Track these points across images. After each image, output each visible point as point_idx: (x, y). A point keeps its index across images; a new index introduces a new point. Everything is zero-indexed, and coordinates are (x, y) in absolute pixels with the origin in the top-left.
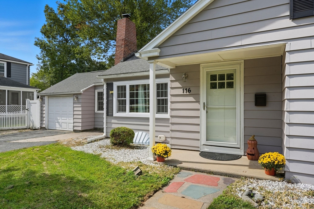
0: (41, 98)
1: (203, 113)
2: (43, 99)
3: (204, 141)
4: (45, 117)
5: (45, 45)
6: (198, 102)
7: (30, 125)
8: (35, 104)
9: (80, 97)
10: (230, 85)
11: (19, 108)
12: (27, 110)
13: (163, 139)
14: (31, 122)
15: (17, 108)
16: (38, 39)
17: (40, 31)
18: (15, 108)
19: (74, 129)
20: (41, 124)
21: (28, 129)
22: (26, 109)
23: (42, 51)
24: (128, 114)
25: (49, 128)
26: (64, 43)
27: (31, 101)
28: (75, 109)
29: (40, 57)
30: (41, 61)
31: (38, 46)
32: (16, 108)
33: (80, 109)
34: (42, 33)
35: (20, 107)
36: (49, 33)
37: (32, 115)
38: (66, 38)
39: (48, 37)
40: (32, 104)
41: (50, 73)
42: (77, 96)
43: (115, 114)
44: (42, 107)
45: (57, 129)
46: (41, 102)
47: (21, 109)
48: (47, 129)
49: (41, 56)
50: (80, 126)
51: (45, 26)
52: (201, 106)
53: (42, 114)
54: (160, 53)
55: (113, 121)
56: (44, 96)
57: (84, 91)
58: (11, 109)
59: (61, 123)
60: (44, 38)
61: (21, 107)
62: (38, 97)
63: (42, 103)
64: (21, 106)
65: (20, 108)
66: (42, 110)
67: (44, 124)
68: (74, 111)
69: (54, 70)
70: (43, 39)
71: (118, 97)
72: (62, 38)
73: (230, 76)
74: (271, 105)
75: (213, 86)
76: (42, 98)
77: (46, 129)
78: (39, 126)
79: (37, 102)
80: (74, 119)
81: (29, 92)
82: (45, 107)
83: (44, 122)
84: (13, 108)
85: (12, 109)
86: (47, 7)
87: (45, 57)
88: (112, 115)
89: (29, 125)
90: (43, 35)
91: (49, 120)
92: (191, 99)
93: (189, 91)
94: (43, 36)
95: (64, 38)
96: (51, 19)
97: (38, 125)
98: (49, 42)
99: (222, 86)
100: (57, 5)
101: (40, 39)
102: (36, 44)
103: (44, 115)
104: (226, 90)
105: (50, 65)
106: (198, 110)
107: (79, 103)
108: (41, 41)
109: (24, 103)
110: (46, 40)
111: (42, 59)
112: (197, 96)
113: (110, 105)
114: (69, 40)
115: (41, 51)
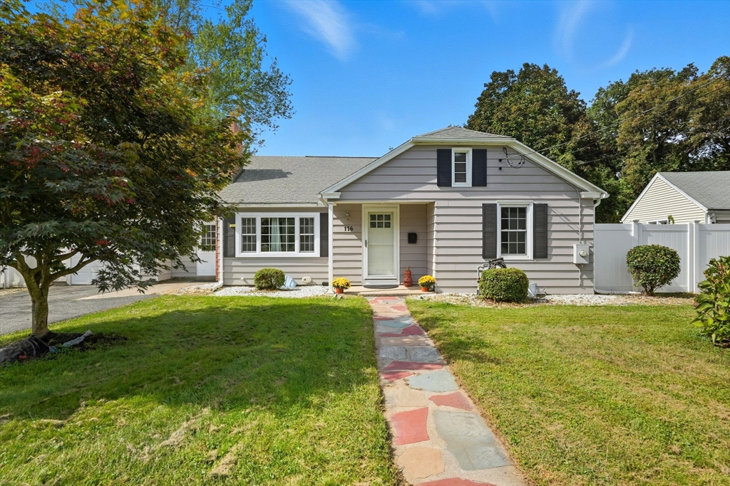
1: (365, 250)
3: (365, 276)
6: (360, 239)
10: (388, 225)
13: (308, 280)
24: (259, 253)
43: (239, 253)
52: (362, 244)
54: (340, 196)
55: (234, 263)
71: (244, 231)
73: (388, 217)
74: (420, 242)
75: (373, 225)
88: (234, 256)
92: (353, 237)
93: (352, 229)
99: (380, 226)
104: (384, 230)
106: (361, 247)
112: (359, 234)
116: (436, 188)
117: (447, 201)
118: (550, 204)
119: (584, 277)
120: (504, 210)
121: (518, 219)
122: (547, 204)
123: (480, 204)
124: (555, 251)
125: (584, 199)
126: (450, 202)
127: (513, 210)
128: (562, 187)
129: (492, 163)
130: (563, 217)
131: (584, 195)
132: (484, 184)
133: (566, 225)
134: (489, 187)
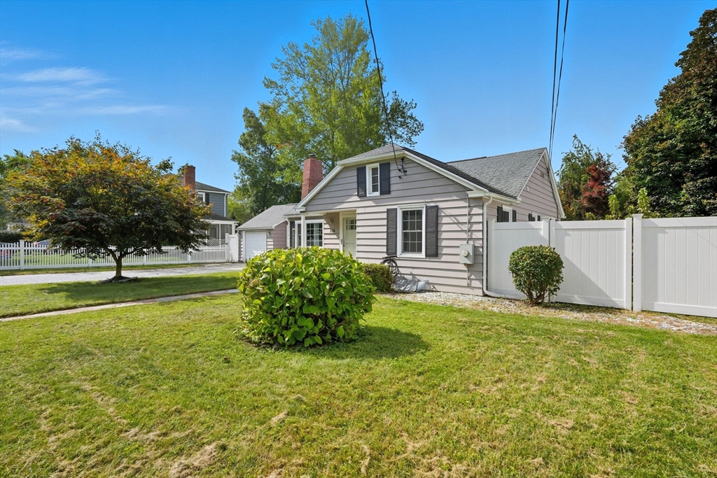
1: (341, 247)
5: (244, 160)
6: (338, 238)
8: (234, 238)
9: (272, 232)
12: (226, 244)
14: (230, 256)
16: (236, 153)
17: (238, 142)
20: (240, 258)
21: (228, 262)
23: (241, 168)
26: (267, 155)
27: (230, 236)
28: (268, 243)
29: (237, 175)
30: (239, 180)
31: (236, 161)
32: (215, 242)
33: (272, 243)
34: (241, 144)
37: (231, 249)
39: (248, 149)
40: (231, 239)
41: (250, 196)
42: (269, 231)
44: (240, 241)
49: (239, 174)
51: (244, 134)
52: (340, 241)
53: (240, 248)
56: (242, 231)
57: (275, 227)
60: (242, 150)
62: (236, 232)
63: (240, 237)
64: (220, 240)
65: (219, 242)
66: (240, 244)
67: (242, 258)
69: (255, 192)
70: (241, 152)
71: (298, 232)
76: (240, 233)
77: (244, 263)
79: (235, 236)
81: (227, 225)
82: (242, 241)
83: (242, 256)
84: (213, 243)
85: (211, 244)
86: (246, 110)
87: (244, 175)
89: (228, 258)
91: (246, 254)
92: (335, 236)
93: (334, 230)
94: (242, 148)
96: (251, 127)
97: (236, 259)
98: (249, 155)
100: (259, 106)
101: (238, 152)
102: (233, 159)
103: (242, 250)
105: (250, 185)
106: (339, 244)
107: (270, 238)
108: (239, 155)
109: (223, 237)
110: (245, 153)
111: (241, 178)
112: (338, 234)
113: (293, 240)
115: (239, 168)
116: (357, 198)
117: (363, 209)
118: (441, 205)
119: (473, 277)
120: (405, 214)
121: (416, 220)
122: (437, 206)
123: (385, 209)
124: (445, 251)
125: (470, 198)
126: (366, 209)
127: (412, 213)
128: (451, 189)
129: (394, 173)
130: (452, 218)
131: (471, 195)
132: (389, 192)
133: (456, 225)
134: (393, 194)
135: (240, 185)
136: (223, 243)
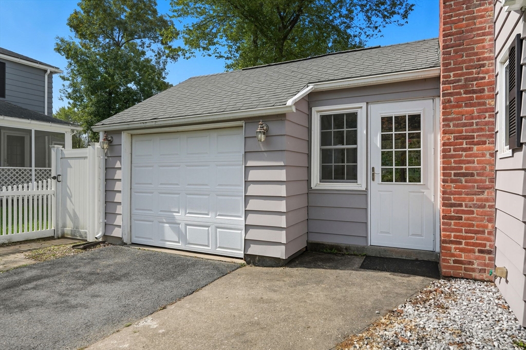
0: (106, 139)
2: (115, 142)
4: (120, 203)
5: (76, 52)
7: (64, 226)
8: (82, 161)
9: (280, 128)
11: (28, 175)
12: (54, 178)
14: (70, 216)
15: (23, 175)
16: (62, 40)
17: (67, 22)
18: (17, 175)
19: (249, 252)
20: (107, 226)
21: (59, 238)
22: (53, 174)
23: (71, 64)
25: (135, 240)
26: (112, 50)
27: (69, 152)
28: (257, 175)
29: (65, 74)
30: (67, 83)
31: (63, 53)
32: (20, 175)
33: (281, 175)
34: (71, 26)
35: (31, 170)
36: (86, 27)
37: (70, 197)
38: (117, 40)
39: (83, 36)
40: (71, 162)
42: (264, 124)
44: (109, 169)
45: (168, 244)
46: (106, 154)
47: (33, 177)
48: (129, 243)
49: (68, 73)
50: (280, 244)
51: (76, 13)
53: (109, 191)
56: (118, 132)
58: (6, 178)
59: (182, 227)
60: (73, 38)
61: (33, 173)
63: (111, 155)
64: (33, 168)
65: (31, 175)
66: (109, 180)
67: (119, 226)
68: (247, 183)
69: (95, 100)
70: (71, 41)
72: (107, 40)
76: (109, 139)
77: (125, 244)
78: (100, 234)
79: (89, 153)
80: (250, 216)
81: (52, 135)
82: (120, 168)
83: (118, 221)
84: (12, 175)
85: (9, 178)
87: (75, 75)
89: (60, 225)
90: (73, 31)
91: (134, 211)
94: (73, 34)
95: (114, 40)
98: (84, 45)
101: (66, 40)
102: (58, 50)
103: (118, 198)
105: (87, 90)
108: (69, 44)
110: (77, 41)
111: (70, 78)
114: (123, 44)
115: (67, 64)
135: (70, 91)
136: (43, 176)
